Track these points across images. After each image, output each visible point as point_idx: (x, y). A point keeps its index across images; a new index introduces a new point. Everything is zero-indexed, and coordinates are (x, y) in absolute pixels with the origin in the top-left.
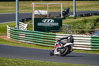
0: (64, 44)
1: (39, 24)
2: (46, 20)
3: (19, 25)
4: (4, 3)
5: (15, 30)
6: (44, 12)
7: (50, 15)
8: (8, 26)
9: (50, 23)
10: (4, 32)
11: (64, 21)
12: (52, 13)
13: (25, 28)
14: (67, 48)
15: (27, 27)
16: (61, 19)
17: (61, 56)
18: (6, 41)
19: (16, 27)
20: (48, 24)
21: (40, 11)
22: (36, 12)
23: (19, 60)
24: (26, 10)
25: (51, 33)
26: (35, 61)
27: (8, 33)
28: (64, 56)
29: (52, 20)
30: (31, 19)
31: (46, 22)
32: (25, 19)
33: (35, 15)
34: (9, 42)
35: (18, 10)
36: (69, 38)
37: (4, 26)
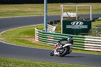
0: (63, 45)
1: (68, 27)
2: (74, 23)
3: (47, 28)
4: (32, 5)
5: (43, 33)
6: (73, 15)
7: (78, 17)
8: (36, 29)
9: (79, 25)
10: (32, 34)
11: (93, 24)
12: (81, 15)
13: (53, 31)
14: (66, 49)
15: (56, 30)
16: (91, 22)
17: (60, 56)
18: (34, 44)
19: (45, 29)
20: (77, 27)
21: (69, 13)
22: (65, 14)
23: (47, 63)
24: (54, 13)
25: (80, 36)
26: (63, 64)
27: (36, 36)
28: (63, 56)
29: (81, 23)
30: (59, 21)
31: (75, 24)
32: (53, 21)
33: (64, 17)
34: (37, 45)
35: (46, 13)
36: (68, 39)
37: (33, 28)
